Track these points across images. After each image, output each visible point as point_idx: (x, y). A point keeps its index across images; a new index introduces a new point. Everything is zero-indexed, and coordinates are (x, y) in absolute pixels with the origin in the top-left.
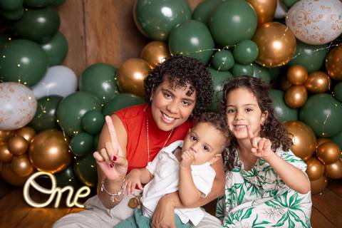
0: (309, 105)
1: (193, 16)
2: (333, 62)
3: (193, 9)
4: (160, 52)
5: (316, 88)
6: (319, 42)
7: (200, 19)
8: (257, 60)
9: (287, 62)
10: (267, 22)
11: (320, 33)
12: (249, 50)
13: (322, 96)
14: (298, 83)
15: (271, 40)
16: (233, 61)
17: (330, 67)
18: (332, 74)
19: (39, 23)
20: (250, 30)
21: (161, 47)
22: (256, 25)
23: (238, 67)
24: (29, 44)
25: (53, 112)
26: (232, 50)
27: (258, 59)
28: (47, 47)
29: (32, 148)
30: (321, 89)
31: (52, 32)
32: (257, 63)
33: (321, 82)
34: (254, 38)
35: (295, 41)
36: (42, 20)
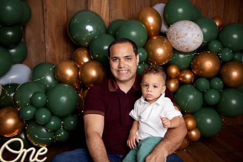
0: (180, 91)
1: (107, 32)
2: (195, 64)
4: (85, 55)
5: (185, 81)
6: (186, 51)
7: (111, 32)
8: (146, 60)
9: (166, 62)
10: (155, 35)
11: (186, 45)
13: (189, 86)
14: (173, 77)
15: (156, 48)
17: (194, 68)
18: (195, 72)
20: (142, 41)
21: (86, 51)
22: (146, 38)
25: (12, 95)
28: (13, 51)
30: (188, 81)
31: (16, 42)
33: (188, 76)
34: (145, 46)
35: (171, 49)
36: (10, 33)
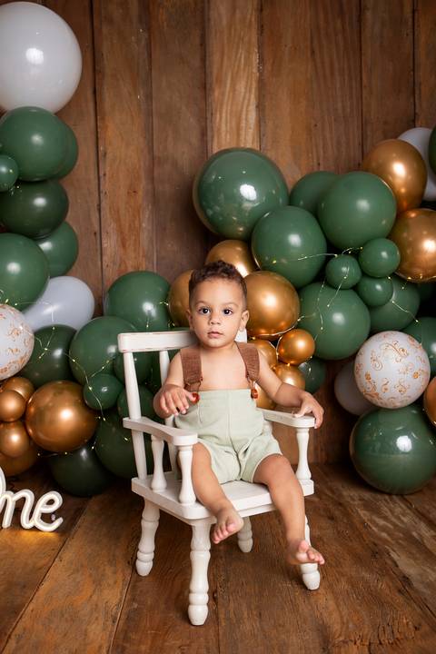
1: (291, 200)
3: (290, 187)
4: (237, 257)
7: (302, 203)
8: (397, 270)
10: (411, 208)
12: (385, 255)
15: (420, 239)
16: (360, 273)
19: (35, 208)
20: (385, 223)
21: (239, 249)
22: (395, 215)
23: (368, 282)
24: (21, 241)
25: (58, 353)
26: (356, 255)
27: (400, 268)
28: (46, 246)
29: (32, 410)
31: (53, 222)
32: (398, 276)
34: (392, 235)
36: (40, 202)
